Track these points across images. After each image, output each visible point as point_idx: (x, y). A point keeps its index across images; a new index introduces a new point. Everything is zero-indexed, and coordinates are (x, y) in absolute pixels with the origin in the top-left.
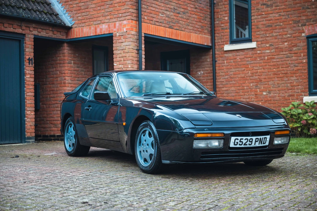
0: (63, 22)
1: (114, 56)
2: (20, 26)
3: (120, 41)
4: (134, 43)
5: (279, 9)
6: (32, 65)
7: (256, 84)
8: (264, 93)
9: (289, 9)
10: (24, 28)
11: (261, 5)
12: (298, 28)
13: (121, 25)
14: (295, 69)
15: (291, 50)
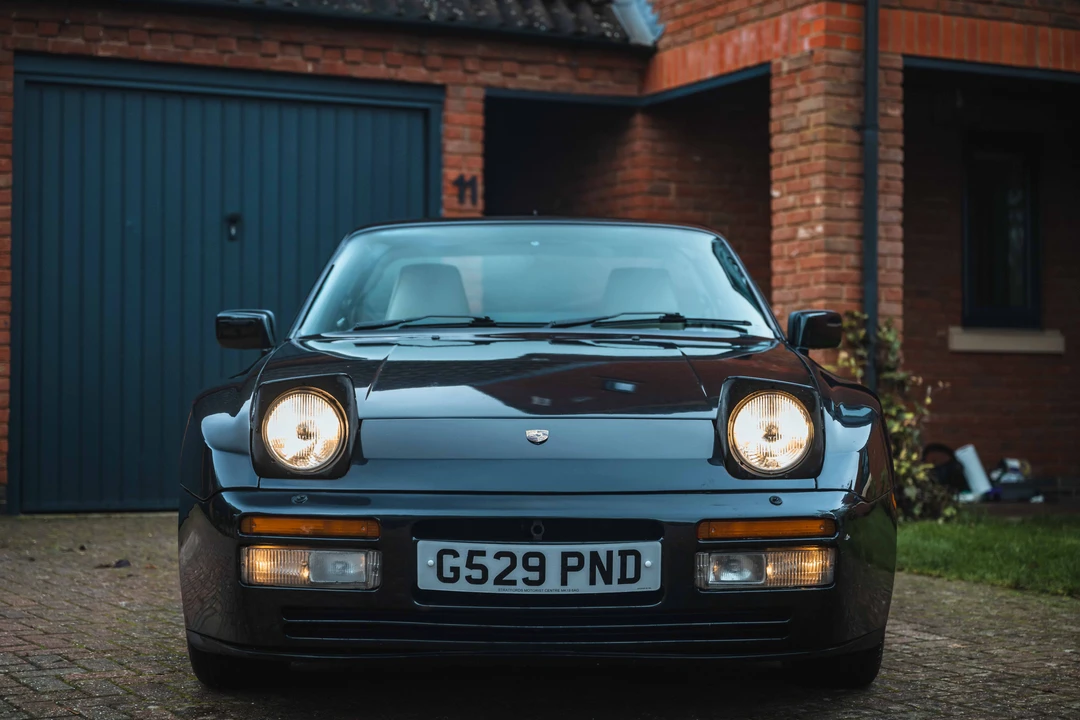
0: (622, 31)
1: (774, 158)
2: (419, 55)
3: (791, 93)
4: (839, 99)
6: (474, 201)
10: (435, 61)
13: (794, 24)
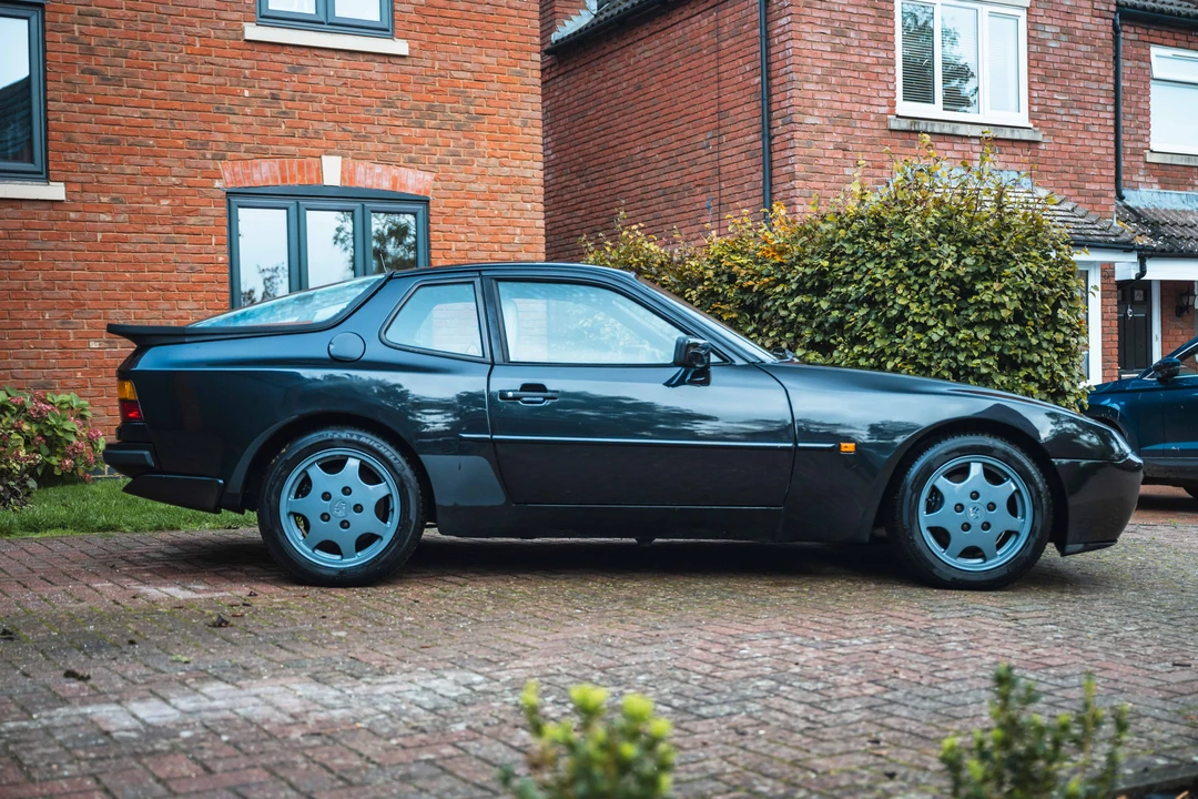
5: (143, 96)
7: (63, 313)
8: (93, 345)
9: (177, 105)
11: (83, 72)
12: (202, 163)
14: (195, 277)
15: (181, 224)
